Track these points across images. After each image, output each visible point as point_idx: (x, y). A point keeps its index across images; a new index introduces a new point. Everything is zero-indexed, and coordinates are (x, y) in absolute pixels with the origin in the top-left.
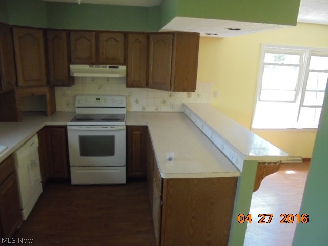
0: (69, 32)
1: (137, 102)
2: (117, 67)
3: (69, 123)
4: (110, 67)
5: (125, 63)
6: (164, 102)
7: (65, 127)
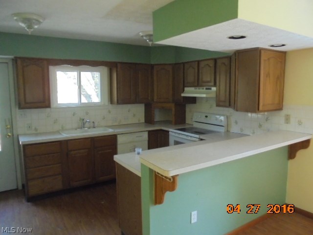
0: (184, 64)
1: (236, 123)
2: (210, 89)
3: (170, 130)
4: (206, 89)
5: (215, 85)
6: (260, 126)
7: (168, 132)
